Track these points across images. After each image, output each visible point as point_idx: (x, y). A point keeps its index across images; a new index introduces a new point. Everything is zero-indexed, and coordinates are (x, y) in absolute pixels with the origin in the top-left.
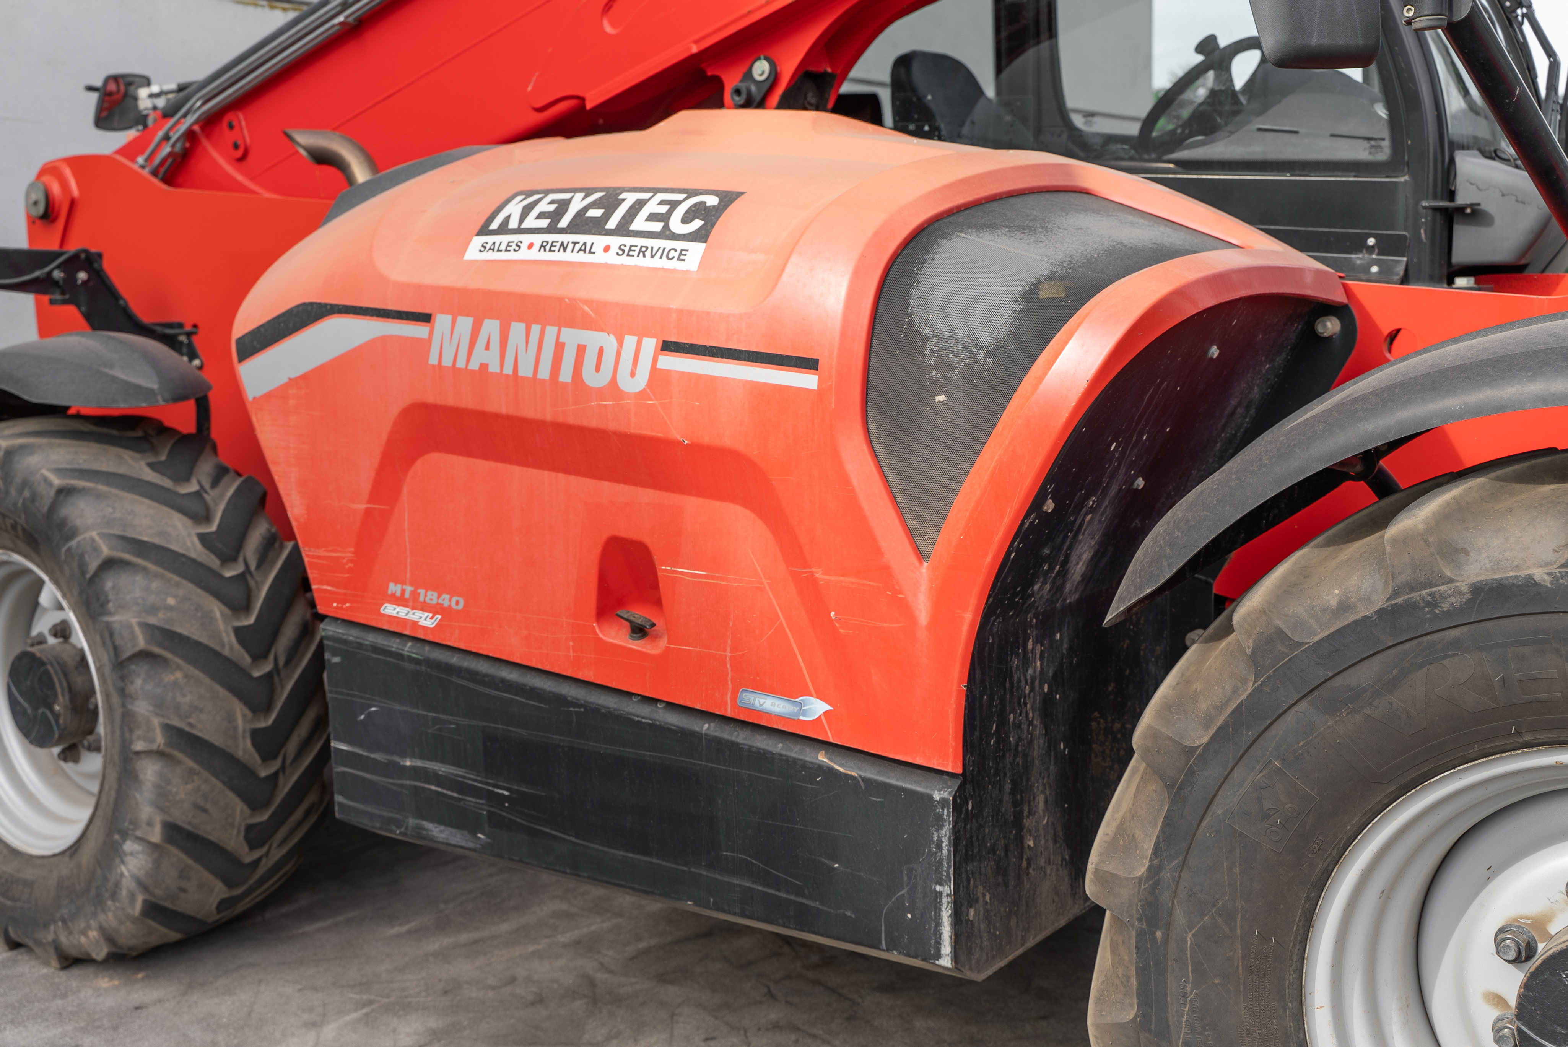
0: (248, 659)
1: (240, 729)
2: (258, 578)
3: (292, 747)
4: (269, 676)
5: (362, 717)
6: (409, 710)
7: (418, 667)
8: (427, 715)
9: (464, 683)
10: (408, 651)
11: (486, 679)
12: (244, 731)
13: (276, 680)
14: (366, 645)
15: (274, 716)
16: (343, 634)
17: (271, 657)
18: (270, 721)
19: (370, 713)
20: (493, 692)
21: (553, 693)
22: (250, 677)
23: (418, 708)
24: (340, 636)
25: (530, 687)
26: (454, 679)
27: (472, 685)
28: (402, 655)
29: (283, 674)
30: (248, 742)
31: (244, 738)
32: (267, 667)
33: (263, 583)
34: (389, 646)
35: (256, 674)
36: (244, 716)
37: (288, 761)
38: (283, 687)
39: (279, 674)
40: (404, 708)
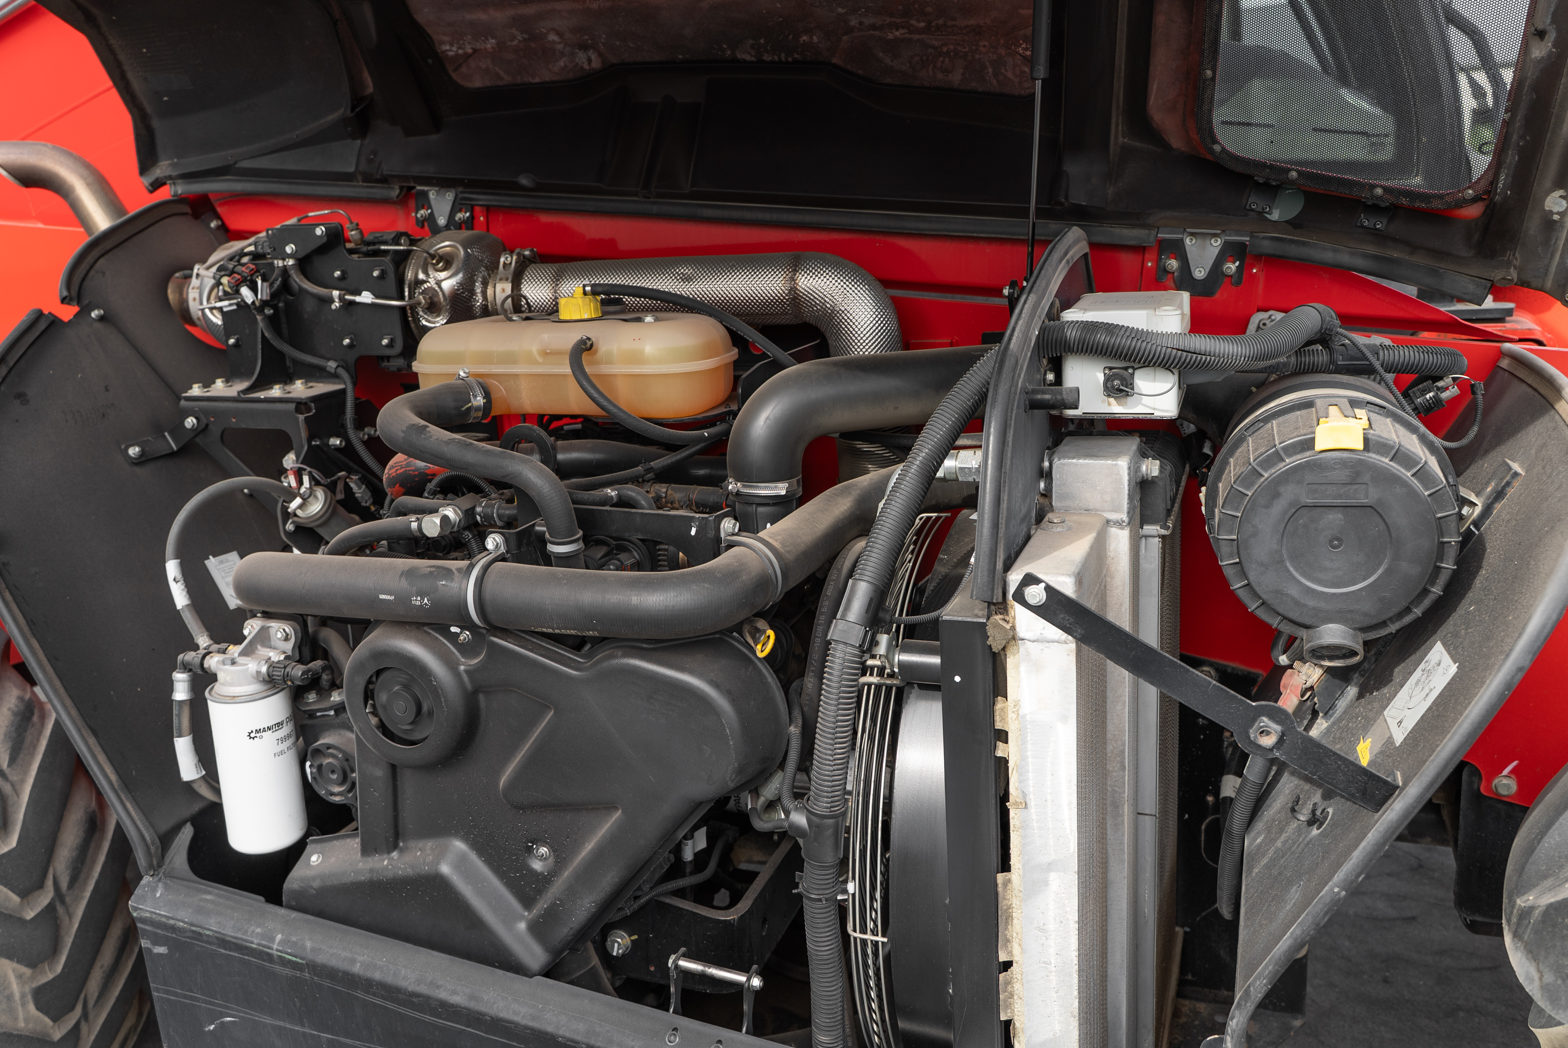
0: (16, 899)
1: (17, 996)
2: (14, 778)
3: (93, 986)
4: (50, 909)
5: (212, 1027)
6: (288, 1026)
7: (298, 974)
8: (319, 1036)
9: (378, 1001)
10: (277, 950)
11: (415, 1000)
12: (23, 996)
13: (60, 910)
14: (208, 936)
15: (63, 959)
16: (168, 918)
17: (49, 882)
18: (59, 968)
19: (223, 1023)
20: (428, 1018)
21: (532, 1029)
22: (22, 921)
23: (303, 1025)
24: (164, 920)
25: (491, 1017)
26: (360, 994)
27: (390, 1005)
28: (270, 956)
29: (68, 899)
30: (32, 1007)
31: (24, 1005)
32: (45, 898)
33: (23, 781)
34: (247, 941)
35: (30, 915)
36: (20, 977)
37: (91, 1003)
38: (70, 916)
39: (63, 902)
40: (282, 1024)
